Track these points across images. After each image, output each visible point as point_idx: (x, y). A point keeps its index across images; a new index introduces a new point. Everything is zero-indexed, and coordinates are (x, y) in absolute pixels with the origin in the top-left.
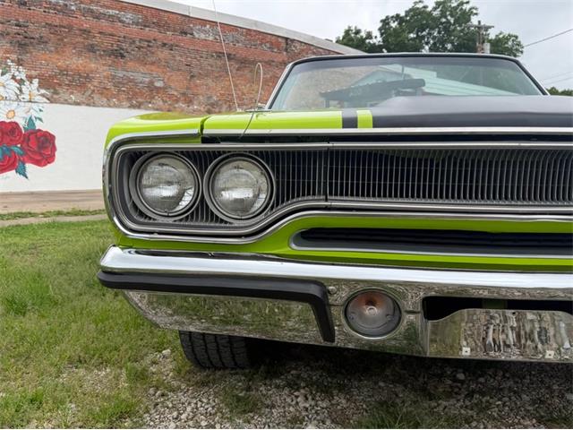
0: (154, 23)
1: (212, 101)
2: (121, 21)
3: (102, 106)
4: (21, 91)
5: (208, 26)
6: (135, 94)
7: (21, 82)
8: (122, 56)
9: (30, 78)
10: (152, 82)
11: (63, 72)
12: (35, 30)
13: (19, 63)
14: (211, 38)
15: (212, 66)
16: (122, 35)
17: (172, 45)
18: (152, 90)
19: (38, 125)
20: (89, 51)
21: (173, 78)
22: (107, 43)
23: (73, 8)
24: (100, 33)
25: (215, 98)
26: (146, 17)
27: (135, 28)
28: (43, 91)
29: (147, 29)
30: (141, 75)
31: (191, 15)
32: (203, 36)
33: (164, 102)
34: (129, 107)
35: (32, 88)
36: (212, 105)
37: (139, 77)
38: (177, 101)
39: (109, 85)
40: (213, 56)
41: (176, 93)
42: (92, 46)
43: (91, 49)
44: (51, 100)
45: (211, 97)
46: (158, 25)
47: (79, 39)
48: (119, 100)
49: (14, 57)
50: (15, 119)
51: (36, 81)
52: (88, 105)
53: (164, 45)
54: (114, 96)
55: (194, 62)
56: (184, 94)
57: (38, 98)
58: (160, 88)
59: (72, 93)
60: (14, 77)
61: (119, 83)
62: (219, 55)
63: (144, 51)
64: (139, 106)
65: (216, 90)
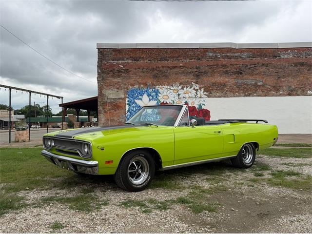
0: (258, 55)
1: (291, 88)
2: (241, 58)
3: (231, 97)
4: (197, 94)
5: (289, 51)
6: (247, 90)
7: (197, 90)
8: (241, 73)
9: (200, 88)
10: (256, 83)
11: (214, 84)
12: (202, 69)
13: (196, 83)
14: (291, 57)
15: (291, 71)
16: (241, 64)
17: (267, 64)
18: (256, 86)
19: (203, 107)
20: (226, 73)
21: (268, 80)
22: (234, 69)
23: (219, 56)
24: (231, 65)
25: (293, 87)
26: (254, 53)
27: (248, 59)
28: (205, 93)
29: (254, 59)
30: (250, 80)
31: (279, 47)
32: (286, 56)
33: (263, 92)
34: (244, 96)
35: (201, 92)
36: (292, 91)
37: (249, 82)
38: (270, 90)
39: (235, 87)
40: (292, 65)
41: (269, 87)
42: (227, 71)
43: (227, 73)
44: (209, 97)
45: (290, 87)
46: (260, 56)
47: (221, 69)
48: (239, 93)
49: (194, 81)
50: (194, 105)
51: (203, 89)
52: (225, 97)
53: (263, 64)
54: (237, 92)
55: (280, 70)
56: (274, 87)
57: (203, 96)
58: (261, 85)
59: (217, 93)
60: (194, 89)
61: (240, 86)
62: (296, 64)
63: (252, 69)
64: (249, 95)
65: (294, 82)
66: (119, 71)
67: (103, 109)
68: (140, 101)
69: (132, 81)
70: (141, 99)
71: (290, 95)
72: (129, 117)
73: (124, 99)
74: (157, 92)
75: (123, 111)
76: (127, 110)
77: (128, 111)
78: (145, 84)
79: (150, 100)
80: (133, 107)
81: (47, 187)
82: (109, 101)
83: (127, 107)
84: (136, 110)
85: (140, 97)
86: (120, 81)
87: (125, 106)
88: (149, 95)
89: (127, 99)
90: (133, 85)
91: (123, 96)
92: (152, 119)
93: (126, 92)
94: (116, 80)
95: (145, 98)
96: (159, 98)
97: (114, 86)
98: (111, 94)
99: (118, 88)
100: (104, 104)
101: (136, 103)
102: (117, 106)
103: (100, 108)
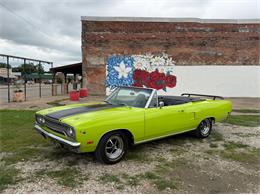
0: (220, 30)
1: (246, 59)
2: (205, 31)
3: (195, 65)
4: (166, 62)
5: (246, 26)
6: (209, 60)
7: (166, 59)
8: (204, 45)
9: (169, 58)
10: (217, 54)
13: (166, 53)
14: (248, 31)
16: (204, 37)
17: (227, 38)
19: (171, 74)
20: (191, 45)
25: (248, 58)
27: (211, 33)
28: (173, 62)
29: (216, 33)
30: (211, 51)
31: (238, 23)
32: (243, 31)
33: (222, 61)
34: (206, 65)
36: (246, 61)
37: (211, 53)
38: (228, 60)
41: (227, 57)
44: (176, 65)
45: (245, 57)
47: (188, 41)
48: (202, 62)
49: (164, 51)
50: (163, 72)
51: (171, 58)
52: (189, 65)
53: (223, 38)
54: (200, 61)
56: (231, 57)
57: (172, 64)
58: (221, 56)
59: (183, 61)
60: (164, 58)
62: (251, 38)
63: (214, 42)
64: (210, 64)
65: (248, 54)
66: (100, 41)
67: (87, 73)
69: (111, 50)
70: (119, 66)
71: (244, 64)
73: (104, 66)
74: (132, 61)
75: (103, 76)
77: (108, 76)
78: (122, 53)
79: (126, 67)
80: (112, 72)
81: (39, 158)
82: (91, 67)
83: (107, 73)
85: (118, 64)
86: (101, 49)
87: (105, 71)
88: (125, 63)
89: (107, 66)
90: (112, 54)
91: (103, 63)
93: (106, 60)
94: (98, 49)
95: (122, 64)
96: (134, 65)
97: (95, 54)
98: (94, 61)
99: (99, 56)
100: (88, 69)
101: (114, 69)
102: (98, 71)
103: (84, 72)
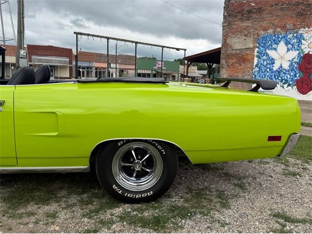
66: (250, 11)
67: (227, 62)
68: (274, 52)
69: (265, 24)
70: (276, 49)
72: (256, 73)
73: (252, 49)
74: (300, 39)
75: (249, 65)
76: (255, 64)
77: (257, 66)
78: (284, 27)
79: (288, 50)
80: (264, 60)
82: (233, 52)
83: (256, 60)
84: (267, 64)
85: (274, 46)
86: (250, 25)
87: (253, 59)
88: (287, 43)
89: (257, 49)
90: (265, 30)
91: (251, 46)
92: (289, 76)
93: (256, 40)
94: (245, 24)
95: (282, 47)
96: (303, 47)
97: (241, 32)
98: (237, 43)
99: (246, 35)
100: (229, 56)
101: (267, 55)
102: (243, 58)
103: (223, 61)
